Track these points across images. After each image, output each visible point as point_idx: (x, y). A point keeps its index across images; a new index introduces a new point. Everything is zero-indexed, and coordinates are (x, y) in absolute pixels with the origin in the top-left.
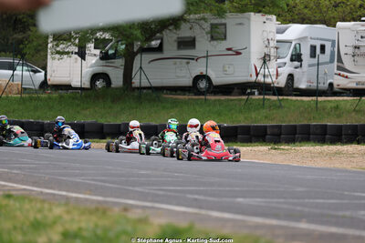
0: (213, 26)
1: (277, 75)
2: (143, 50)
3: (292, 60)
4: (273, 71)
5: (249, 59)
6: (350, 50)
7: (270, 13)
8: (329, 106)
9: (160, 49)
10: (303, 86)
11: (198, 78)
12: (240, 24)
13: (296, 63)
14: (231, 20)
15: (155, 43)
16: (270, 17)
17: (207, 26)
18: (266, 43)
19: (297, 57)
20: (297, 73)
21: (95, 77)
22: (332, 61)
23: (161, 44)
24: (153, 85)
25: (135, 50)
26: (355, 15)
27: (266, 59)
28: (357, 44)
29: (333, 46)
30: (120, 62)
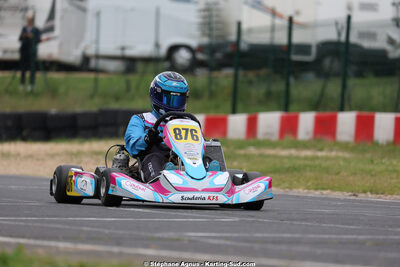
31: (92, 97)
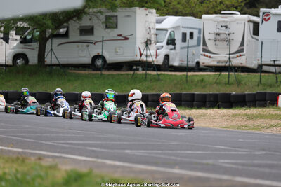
0: (108, 18)
1: (157, 55)
2: (54, 36)
3: (168, 44)
4: (153, 52)
5: (135, 43)
6: (213, 37)
7: (151, 8)
8: (196, 79)
9: (66, 35)
10: (176, 64)
11: (95, 58)
12: (128, 16)
13: (171, 46)
14: (121, 13)
15: (62, 31)
16: (151, 10)
17: (102, 17)
18: (148, 30)
19: (171, 42)
20: (172, 54)
21: (16, 57)
22: (198, 44)
23: (67, 31)
24: (61, 63)
25: (47, 36)
26: (216, 9)
27: (147, 43)
28: (218, 31)
29: (199, 33)
30: (36, 45)
31: (258, 85)
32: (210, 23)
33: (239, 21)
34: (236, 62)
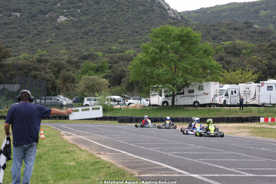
0: (199, 86)
1: (220, 101)
2: (179, 94)
3: (225, 96)
4: (218, 99)
5: (210, 96)
6: (243, 92)
9: (183, 93)
11: (195, 102)
12: (208, 85)
13: (227, 97)
14: (204, 84)
15: (181, 92)
16: (217, 83)
17: (197, 86)
18: (216, 91)
19: (227, 95)
20: (227, 100)
21: (164, 102)
22: (237, 96)
25: (175, 94)
27: (216, 95)
28: (245, 90)
30: (171, 98)
32: (242, 87)
33: (253, 86)
34: (253, 102)
